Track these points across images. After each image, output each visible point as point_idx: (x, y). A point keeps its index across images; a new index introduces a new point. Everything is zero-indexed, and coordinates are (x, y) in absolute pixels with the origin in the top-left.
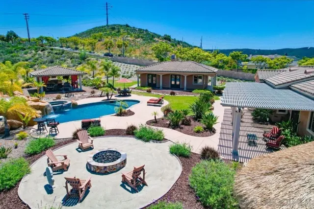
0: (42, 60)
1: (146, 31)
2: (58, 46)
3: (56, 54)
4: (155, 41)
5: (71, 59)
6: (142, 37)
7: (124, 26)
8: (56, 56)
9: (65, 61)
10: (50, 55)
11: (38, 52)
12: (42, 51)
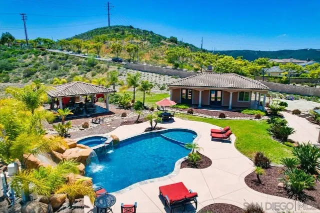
0: (44, 66)
1: (151, 32)
2: (57, 49)
3: (60, 58)
4: (162, 44)
5: (77, 65)
6: (149, 40)
7: (128, 27)
8: (60, 61)
9: (71, 67)
10: (53, 60)
11: (39, 57)
12: (43, 55)
